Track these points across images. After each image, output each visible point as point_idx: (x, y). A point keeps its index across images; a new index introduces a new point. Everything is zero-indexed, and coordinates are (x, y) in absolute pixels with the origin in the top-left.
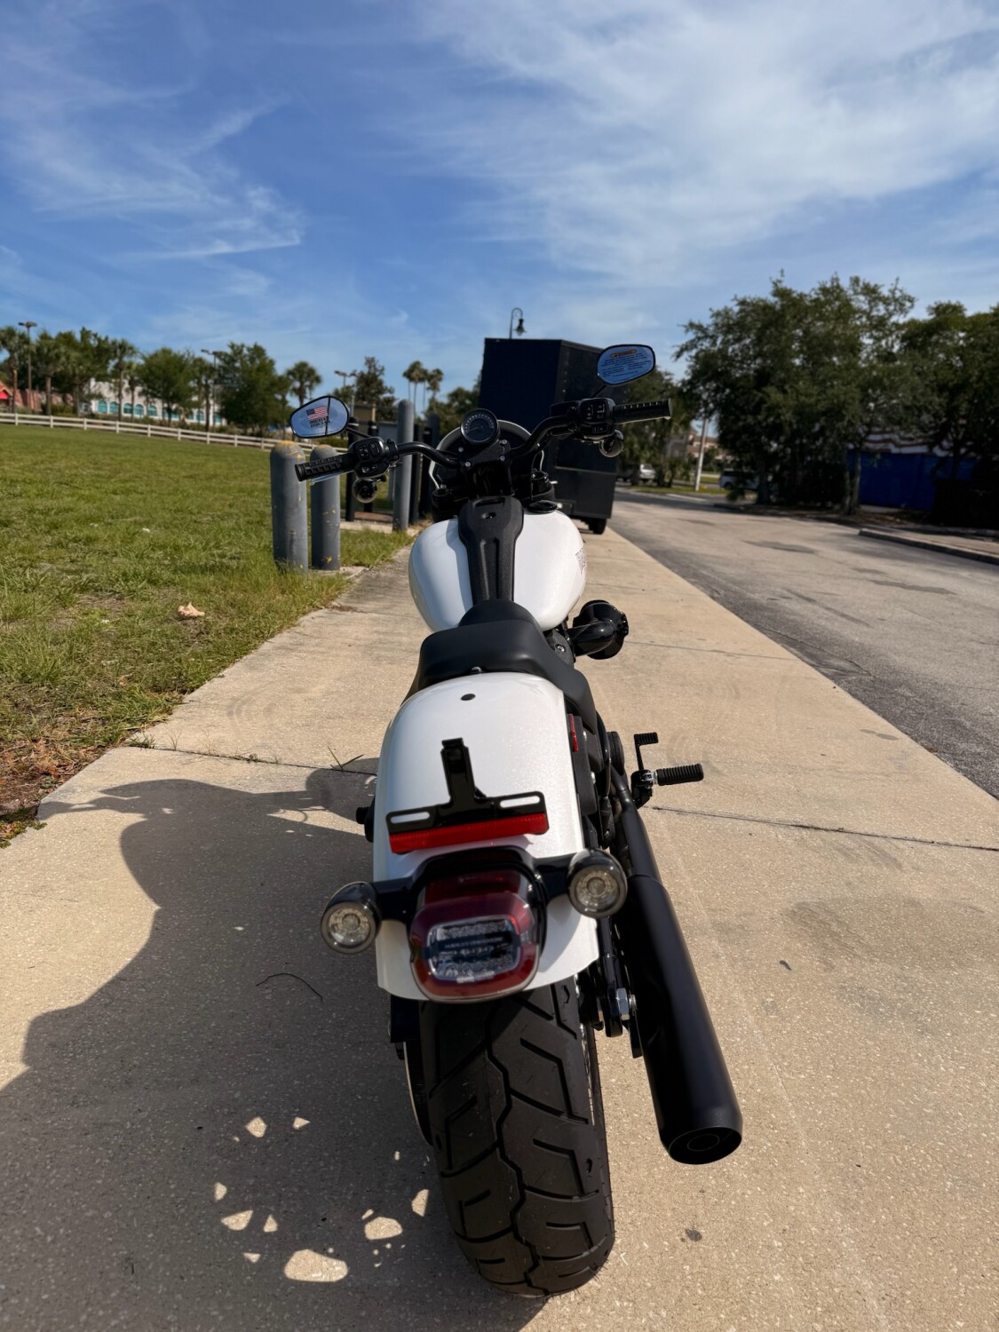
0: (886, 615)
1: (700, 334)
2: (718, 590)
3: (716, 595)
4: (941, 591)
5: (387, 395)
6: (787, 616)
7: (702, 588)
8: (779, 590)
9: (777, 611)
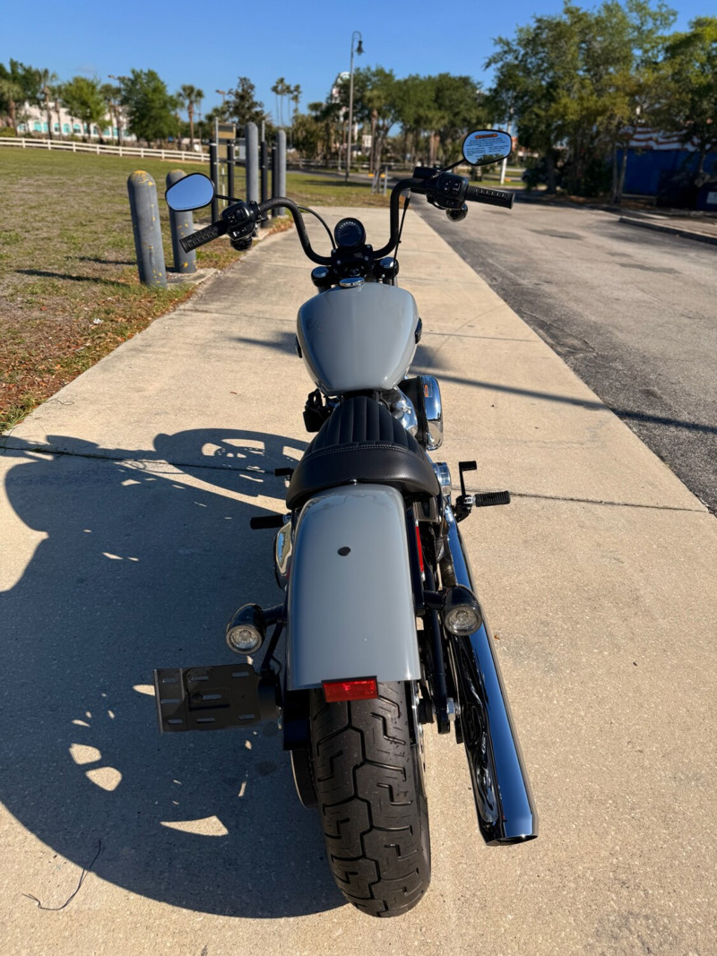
0: (621, 294)
1: (506, 48)
2: (497, 277)
3: (494, 283)
4: (671, 271)
6: (544, 300)
7: (484, 276)
8: (544, 275)
9: (539, 296)
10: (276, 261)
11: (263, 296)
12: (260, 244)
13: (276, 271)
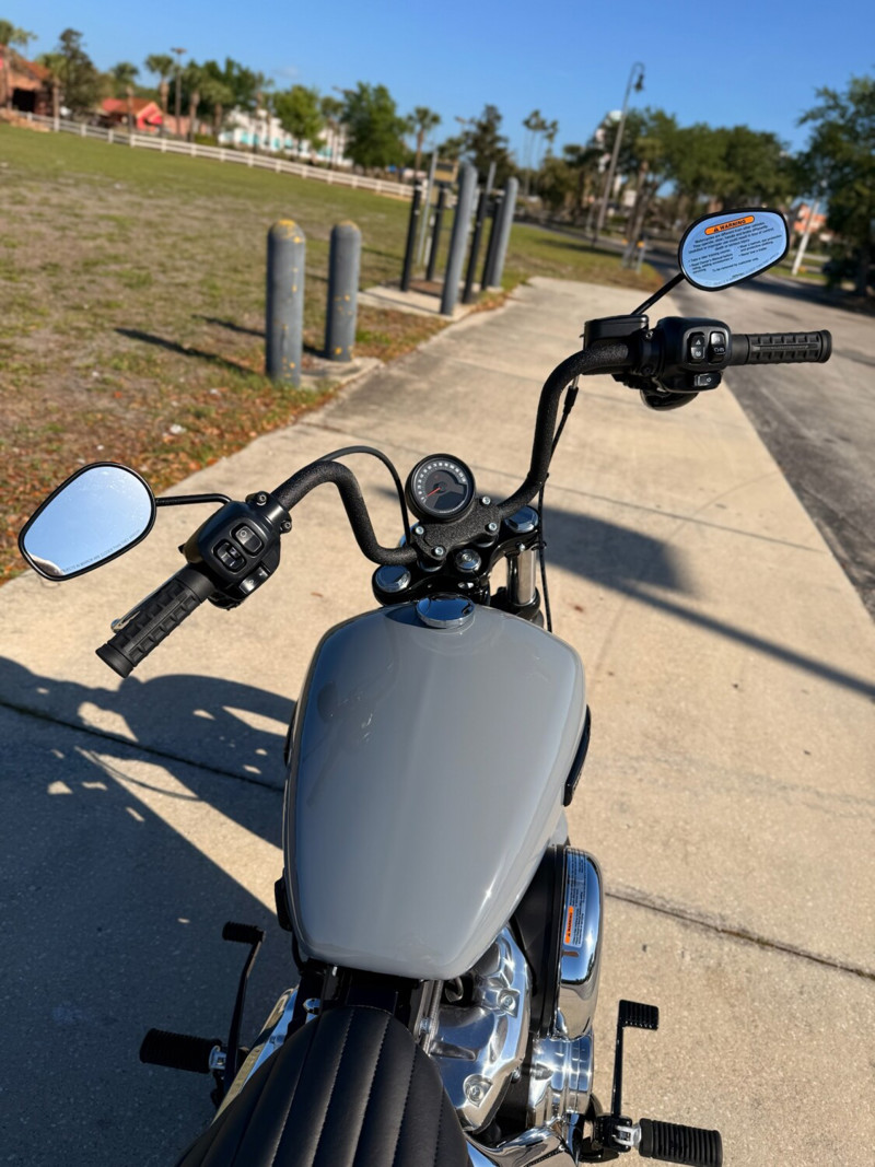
1: (831, 103)
2: (770, 420)
3: (766, 429)
5: (500, 145)
8: (840, 425)
10: (466, 357)
11: (428, 413)
12: (454, 328)
13: (460, 372)
